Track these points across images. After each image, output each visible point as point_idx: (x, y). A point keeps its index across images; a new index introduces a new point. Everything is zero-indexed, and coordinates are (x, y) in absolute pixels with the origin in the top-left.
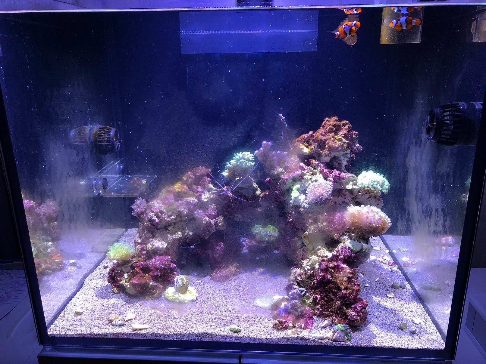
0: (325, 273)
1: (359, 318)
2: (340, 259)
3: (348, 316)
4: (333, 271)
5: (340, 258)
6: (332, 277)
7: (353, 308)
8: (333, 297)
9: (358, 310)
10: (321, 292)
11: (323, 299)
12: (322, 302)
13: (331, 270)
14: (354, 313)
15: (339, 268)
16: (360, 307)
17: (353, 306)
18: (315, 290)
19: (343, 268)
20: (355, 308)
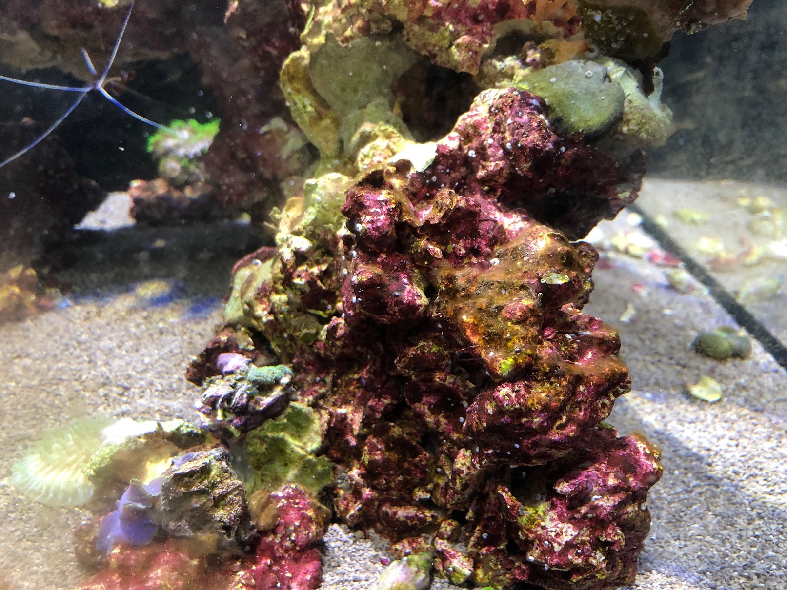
0: (384, 265)
1: (598, 559)
2: (483, 181)
3: (528, 544)
4: (436, 250)
5: (481, 173)
6: (431, 291)
7: (561, 496)
8: (437, 423)
9: (595, 508)
10: (369, 389)
11: (381, 432)
12: (373, 449)
13: (423, 243)
14: (569, 532)
15: (474, 233)
16: (614, 491)
17: (564, 487)
18: (339, 375)
19: (499, 237)
20: (580, 498)
